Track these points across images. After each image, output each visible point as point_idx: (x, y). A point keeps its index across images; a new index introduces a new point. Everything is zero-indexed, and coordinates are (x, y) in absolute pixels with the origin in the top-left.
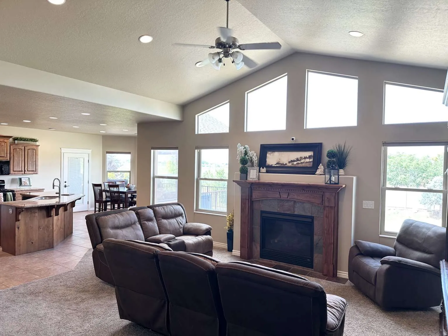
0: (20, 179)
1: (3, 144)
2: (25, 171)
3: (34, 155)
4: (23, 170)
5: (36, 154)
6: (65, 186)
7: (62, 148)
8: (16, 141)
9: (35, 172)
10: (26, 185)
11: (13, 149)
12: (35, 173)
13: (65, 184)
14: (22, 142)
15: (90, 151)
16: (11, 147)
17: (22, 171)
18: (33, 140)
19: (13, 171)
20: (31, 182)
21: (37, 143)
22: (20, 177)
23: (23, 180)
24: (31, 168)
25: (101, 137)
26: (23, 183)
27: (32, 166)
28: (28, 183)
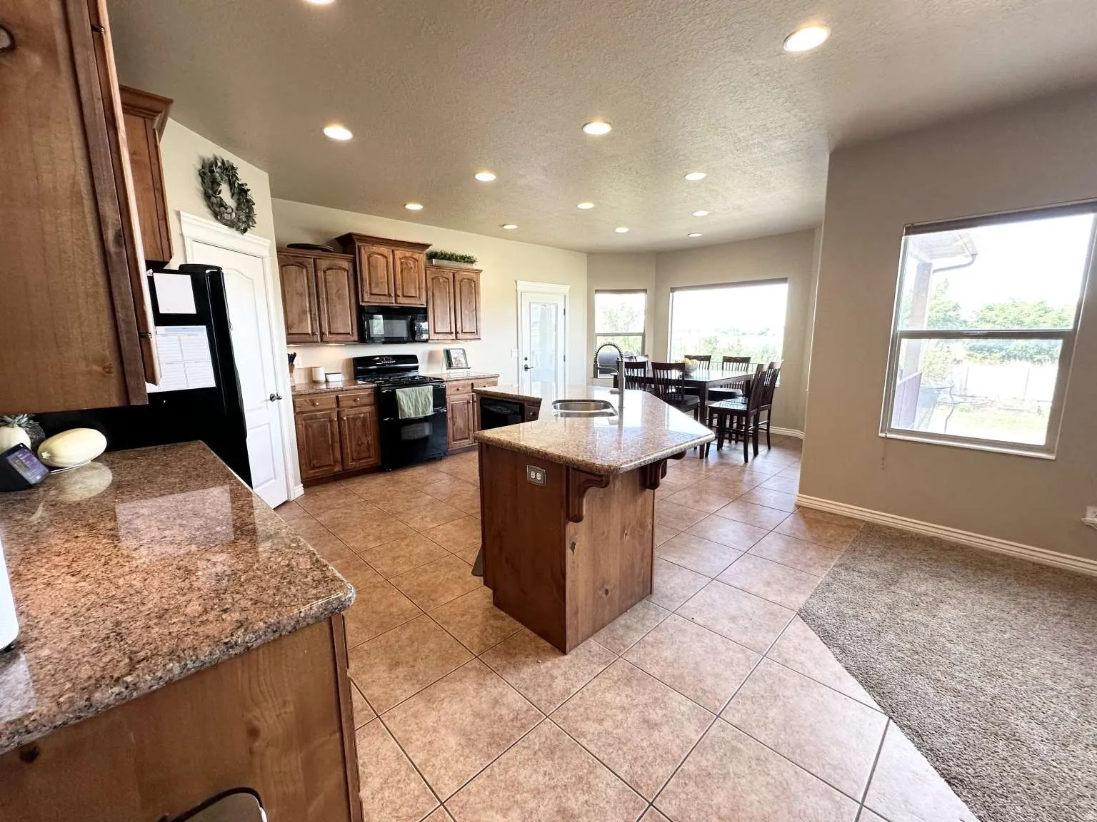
0: (448, 353)
1: (412, 266)
2: (457, 333)
3: (472, 293)
4: (453, 330)
5: (477, 293)
6: (526, 368)
7: (518, 281)
8: (434, 260)
9: (475, 334)
10: (460, 365)
11: (433, 279)
12: (477, 337)
13: (525, 362)
14: (445, 262)
15: (566, 289)
16: (428, 272)
17: (452, 333)
18: (467, 259)
19: (435, 333)
20: (468, 359)
21: (475, 267)
22: (447, 347)
23: (453, 355)
24: (468, 326)
25: (584, 256)
26: (453, 361)
27: (469, 320)
28: (463, 361)
